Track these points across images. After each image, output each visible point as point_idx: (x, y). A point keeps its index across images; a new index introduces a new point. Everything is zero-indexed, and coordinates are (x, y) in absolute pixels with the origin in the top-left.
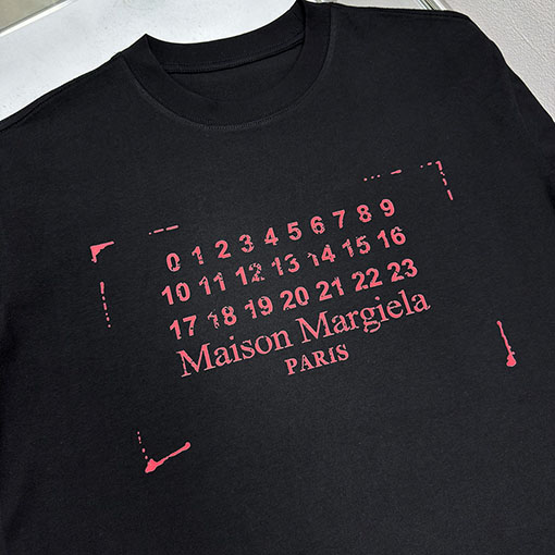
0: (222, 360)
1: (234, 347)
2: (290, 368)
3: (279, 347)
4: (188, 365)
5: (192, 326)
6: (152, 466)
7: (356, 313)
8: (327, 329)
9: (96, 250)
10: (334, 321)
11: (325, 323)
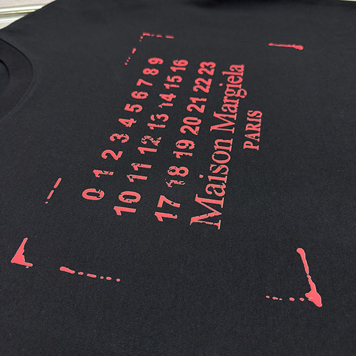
0: (219, 190)
1: (210, 178)
2: (252, 147)
3: (230, 149)
4: (209, 219)
5: (169, 202)
6: (314, 297)
7: (226, 98)
8: (230, 116)
9: (19, 258)
10: (226, 110)
11: (224, 116)
